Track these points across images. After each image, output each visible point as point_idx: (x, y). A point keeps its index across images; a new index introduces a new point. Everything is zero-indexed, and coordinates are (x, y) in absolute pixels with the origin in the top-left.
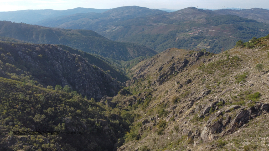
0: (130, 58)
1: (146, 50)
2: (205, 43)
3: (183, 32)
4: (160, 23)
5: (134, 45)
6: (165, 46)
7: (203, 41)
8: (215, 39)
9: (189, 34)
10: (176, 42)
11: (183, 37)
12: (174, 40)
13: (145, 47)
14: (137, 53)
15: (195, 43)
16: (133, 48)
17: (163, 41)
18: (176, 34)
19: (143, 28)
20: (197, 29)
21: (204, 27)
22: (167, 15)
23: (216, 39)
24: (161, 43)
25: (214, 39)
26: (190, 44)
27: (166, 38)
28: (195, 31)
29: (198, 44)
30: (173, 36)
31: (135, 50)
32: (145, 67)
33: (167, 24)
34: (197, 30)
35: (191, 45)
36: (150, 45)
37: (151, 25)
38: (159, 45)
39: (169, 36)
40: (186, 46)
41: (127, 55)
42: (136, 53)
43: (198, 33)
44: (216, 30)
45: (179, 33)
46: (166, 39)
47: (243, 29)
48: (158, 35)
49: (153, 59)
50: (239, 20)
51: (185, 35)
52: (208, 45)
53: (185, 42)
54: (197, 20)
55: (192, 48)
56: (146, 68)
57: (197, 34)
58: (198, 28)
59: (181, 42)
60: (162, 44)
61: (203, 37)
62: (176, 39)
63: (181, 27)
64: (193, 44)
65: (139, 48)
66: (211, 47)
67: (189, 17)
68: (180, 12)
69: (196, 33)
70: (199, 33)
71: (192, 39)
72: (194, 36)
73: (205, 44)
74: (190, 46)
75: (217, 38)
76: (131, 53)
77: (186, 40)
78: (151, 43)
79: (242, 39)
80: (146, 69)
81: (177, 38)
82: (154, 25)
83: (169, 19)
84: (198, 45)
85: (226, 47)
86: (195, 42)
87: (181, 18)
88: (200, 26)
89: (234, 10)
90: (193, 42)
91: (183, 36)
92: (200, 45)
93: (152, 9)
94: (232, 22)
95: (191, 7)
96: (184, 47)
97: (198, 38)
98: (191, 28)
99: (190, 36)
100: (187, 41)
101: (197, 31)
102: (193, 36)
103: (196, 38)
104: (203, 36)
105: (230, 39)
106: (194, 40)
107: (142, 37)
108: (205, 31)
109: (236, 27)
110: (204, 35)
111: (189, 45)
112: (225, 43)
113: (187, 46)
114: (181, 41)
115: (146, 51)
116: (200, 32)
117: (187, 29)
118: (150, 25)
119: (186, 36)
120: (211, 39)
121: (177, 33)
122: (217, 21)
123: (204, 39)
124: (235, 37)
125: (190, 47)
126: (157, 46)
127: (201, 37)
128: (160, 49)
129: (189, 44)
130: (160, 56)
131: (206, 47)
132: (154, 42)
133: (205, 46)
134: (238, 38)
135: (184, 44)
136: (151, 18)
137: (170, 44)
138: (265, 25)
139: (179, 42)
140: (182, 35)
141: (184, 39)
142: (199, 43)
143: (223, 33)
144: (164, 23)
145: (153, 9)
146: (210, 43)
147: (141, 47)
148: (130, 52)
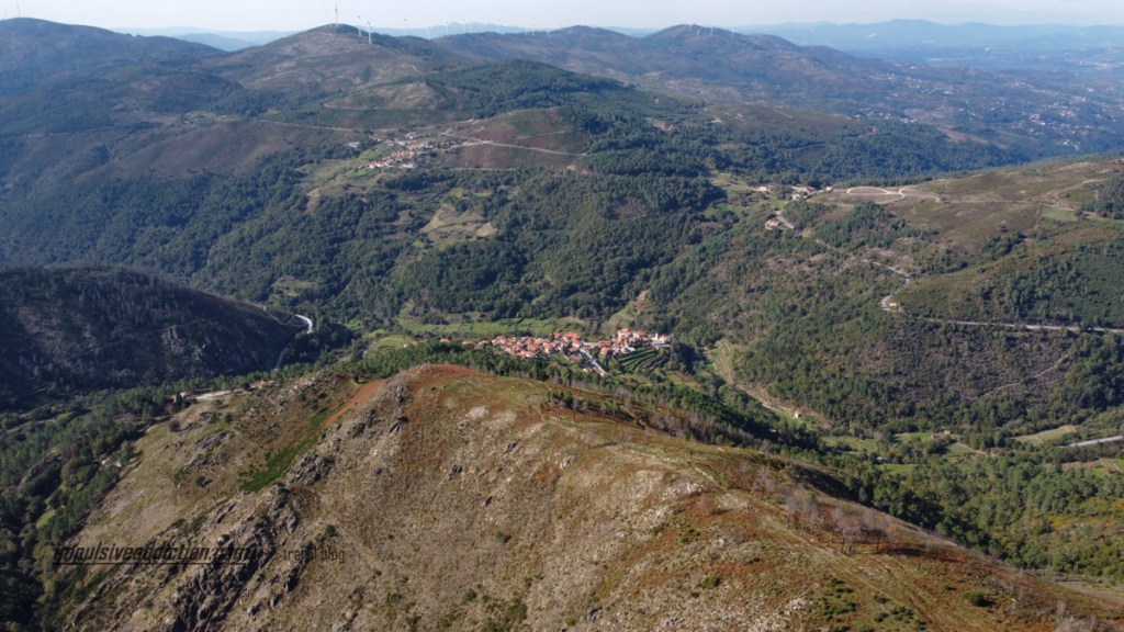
0: (47, 377)
1: (156, 306)
2: (464, 209)
3: (334, 155)
4: (196, 113)
5: (60, 281)
6: (252, 242)
7: (451, 200)
8: (503, 187)
9: (372, 167)
10: (314, 215)
11: (344, 183)
12: (302, 208)
13: (146, 281)
14: (92, 333)
15: (411, 215)
16: (60, 302)
17: (235, 213)
18: (299, 169)
19: (99, 144)
20: (403, 139)
21: (431, 127)
22: (222, 64)
23: (508, 183)
24: (226, 230)
25: (499, 184)
26: (388, 220)
27: (248, 194)
28: (395, 148)
29: (427, 217)
30: (286, 180)
31: (78, 319)
32: (218, 586)
33: (235, 118)
34: (401, 143)
35: (395, 227)
36: (167, 241)
37: (149, 126)
38: (216, 237)
39: (264, 184)
40: (371, 233)
41: (22, 360)
42: (87, 335)
43: (415, 159)
44: (495, 140)
45: (315, 164)
46: (251, 201)
47: (606, 129)
48: (202, 184)
49: (282, 506)
50: (564, 84)
51: (349, 174)
52: (481, 218)
53: (361, 211)
54: (390, 93)
55: (409, 244)
56: (230, 595)
57: (410, 166)
58: (407, 132)
59: (339, 216)
60: (234, 234)
61: (443, 179)
62: (306, 200)
63: (320, 133)
64: (404, 218)
65: (104, 294)
66: (498, 226)
67: (342, 77)
68: (288, 50)
69: (406, 161)
70: (420, 159)
71: (393, 192)
72: (399, 174)
73: (465, 216)
74: (392, 233)
75: (512, 179)
76: (49, 338)
77: (364, 200)
78: (164, 228)
79: (622, 177)
80: (229, 608)
81: (315, 195)
82: (159, 125)
83: (238, 86)
84: (429, 222)
85: (569, 225)
86: (410, 207)
87: (303, 80)
88: (413, 123)
89: (507, 34)
90: (404, 208)
91: (340, 181)
92: (442, 223)
93: (129, 35)
94: (542, 93)
95: (334, 25)
96: (362, 241)
97: (421, 187)
98: (372, 133)
99: (378, 177)
100: (372, 203)
101: (404, 148)
102: (393, 176)
103: (414, 184)
104: (445, 172)
105: (574, 182)
106: (405, 198)
107: (105, 199)
108: (445, 147)
109: (575, 121)
110: (447, 168)
111: (386, 227)
112: (558, 205)
113: (376, 236)
114: (337, 210)
115: (157, 313)
116: (422, 155)
117: (353, 141)
118: (140, 127)
119: (358, 178)
120: (485, 186)
121: (302, 163)
122: (480, 94)
123: (453, 185)
124: (591, 168)
125: (391, 237)
126: (209, 247)
127: (434, 180)
128: (228, 261)
129: (382, 224)
130: (329, 461)
131: (470, 228)
132: (183, 222)
133: (464, 224)
134: (606, 174)
135: (357, 222)
136: (134, 85)
137: (280, 233)
138: (657, 100)
139: (330, 216)
140: (331, 174)
141: (353, 196)
142: (431, 211)
143: (529, 151)
144: (219, 110)
145: (134, 35)
146: (486, 210)
147: (116, 291)
148: (38, 334)
